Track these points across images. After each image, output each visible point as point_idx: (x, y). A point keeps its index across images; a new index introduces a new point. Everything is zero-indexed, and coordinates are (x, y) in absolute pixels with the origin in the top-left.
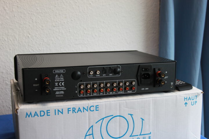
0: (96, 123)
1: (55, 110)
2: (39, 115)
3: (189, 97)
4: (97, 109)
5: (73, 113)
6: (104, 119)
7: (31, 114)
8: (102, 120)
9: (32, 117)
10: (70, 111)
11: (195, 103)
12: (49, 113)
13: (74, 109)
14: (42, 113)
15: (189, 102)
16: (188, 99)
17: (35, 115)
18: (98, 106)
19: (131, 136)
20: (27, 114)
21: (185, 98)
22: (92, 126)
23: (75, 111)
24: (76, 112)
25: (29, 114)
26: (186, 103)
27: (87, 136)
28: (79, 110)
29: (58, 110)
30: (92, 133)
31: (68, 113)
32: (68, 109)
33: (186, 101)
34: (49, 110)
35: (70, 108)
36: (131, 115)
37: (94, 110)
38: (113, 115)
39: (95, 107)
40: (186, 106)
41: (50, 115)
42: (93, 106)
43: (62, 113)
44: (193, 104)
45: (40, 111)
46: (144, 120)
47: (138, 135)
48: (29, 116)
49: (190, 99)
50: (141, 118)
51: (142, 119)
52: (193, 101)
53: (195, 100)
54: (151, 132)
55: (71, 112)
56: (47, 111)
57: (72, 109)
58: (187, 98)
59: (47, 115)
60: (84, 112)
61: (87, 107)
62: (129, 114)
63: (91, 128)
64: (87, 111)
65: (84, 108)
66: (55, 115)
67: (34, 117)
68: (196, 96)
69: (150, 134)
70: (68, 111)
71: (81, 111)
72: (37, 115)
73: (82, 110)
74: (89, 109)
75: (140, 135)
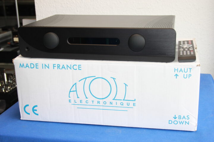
0: (79, 81)
1: (43, 64)
2: (30, 67)
3: (181, 69)
4: (80, 68)
5: (58, 69)
6: (87, 79)
7: (23, 65)
8: (85, 79)
9: (24, 67)
10: (55, 66)
11: (189, 76)
12: (38, 66)
13: (59, 66)
14: (32, 66)
15: (181, 74)
16: (179, 71)
17: (26, 66)
18: (81, 65)
19: (114, 99)
20: (20, 65)
21: (175, 69)
22: (76, 84)
23: (60, 67)
24: (61, 69)
25: (22, 65)
26: (176, 75)
27: (71, 91)
28: (63, 67)
29: (45, 65)
30: (75, 90)
31: (54, 69)
32: (54, 65)
33: (176, 73)
34: (38, 64)
35: (55, 65)
36: (114, 79)
37: (76, 69)
38: (95, 76)
39: (78, 66)
40: (176, 78)
41: (38, 68)
42: (76, 65)
43: (49, 68)
44: (185, 77)
45: (31, 64)
46: (127, 86)
47: (121, 100)
48: (22, 67)
49: (181, 70)
50: (124, 83)
51: (126, 85)
52: (185, 74)
53: (188, 73)
54: (135, 99)
55: (56, 68)
56: (36, 64)
57: (56, 66)
58: (177, 70)
59: (36, 68)
60: (67, 69)
61: (71, 65)
62: (111, 78)
63: (75, 85)
64: (71, 69)
65: (67, 66)
66: (43, 68)
67: (26, 68)
68: (190, 69)
69: (135, 100)
70: (54, 66)
71: (64, 68)
72: (28, 66)
73: (66, 68)
74: (72, 67)
75: (124, 100)
